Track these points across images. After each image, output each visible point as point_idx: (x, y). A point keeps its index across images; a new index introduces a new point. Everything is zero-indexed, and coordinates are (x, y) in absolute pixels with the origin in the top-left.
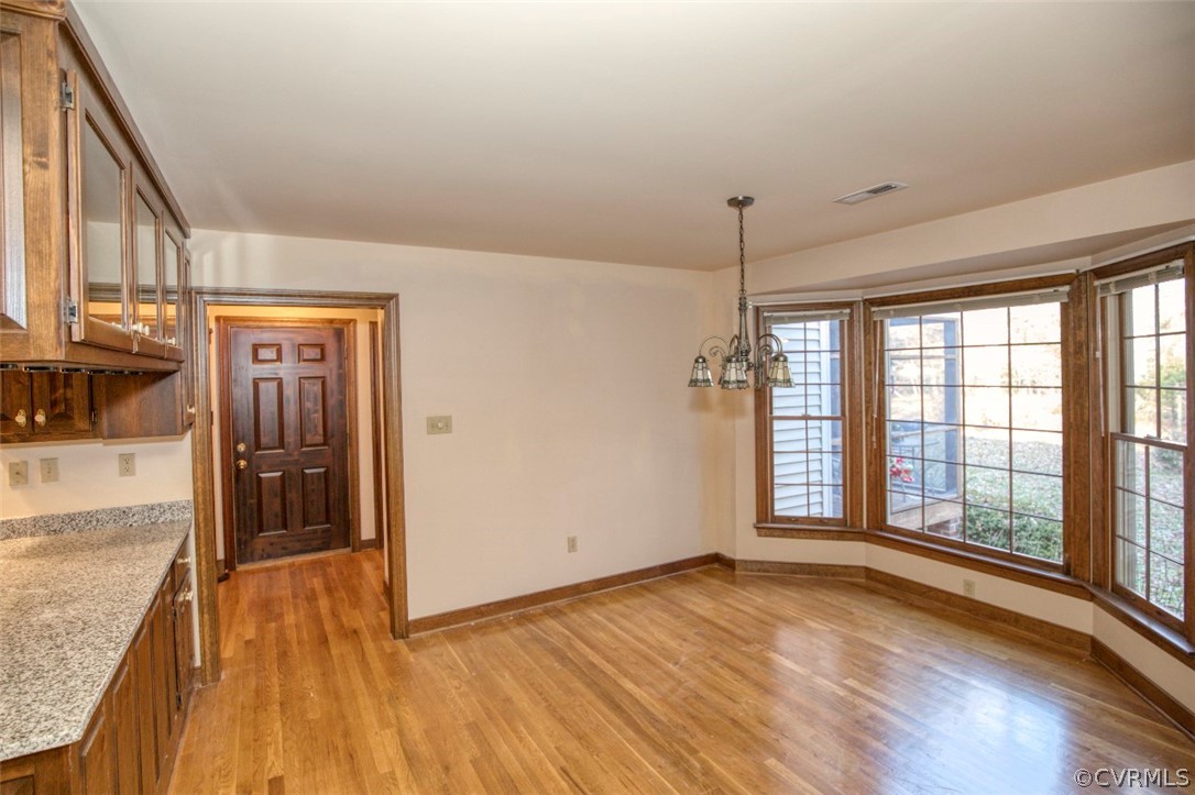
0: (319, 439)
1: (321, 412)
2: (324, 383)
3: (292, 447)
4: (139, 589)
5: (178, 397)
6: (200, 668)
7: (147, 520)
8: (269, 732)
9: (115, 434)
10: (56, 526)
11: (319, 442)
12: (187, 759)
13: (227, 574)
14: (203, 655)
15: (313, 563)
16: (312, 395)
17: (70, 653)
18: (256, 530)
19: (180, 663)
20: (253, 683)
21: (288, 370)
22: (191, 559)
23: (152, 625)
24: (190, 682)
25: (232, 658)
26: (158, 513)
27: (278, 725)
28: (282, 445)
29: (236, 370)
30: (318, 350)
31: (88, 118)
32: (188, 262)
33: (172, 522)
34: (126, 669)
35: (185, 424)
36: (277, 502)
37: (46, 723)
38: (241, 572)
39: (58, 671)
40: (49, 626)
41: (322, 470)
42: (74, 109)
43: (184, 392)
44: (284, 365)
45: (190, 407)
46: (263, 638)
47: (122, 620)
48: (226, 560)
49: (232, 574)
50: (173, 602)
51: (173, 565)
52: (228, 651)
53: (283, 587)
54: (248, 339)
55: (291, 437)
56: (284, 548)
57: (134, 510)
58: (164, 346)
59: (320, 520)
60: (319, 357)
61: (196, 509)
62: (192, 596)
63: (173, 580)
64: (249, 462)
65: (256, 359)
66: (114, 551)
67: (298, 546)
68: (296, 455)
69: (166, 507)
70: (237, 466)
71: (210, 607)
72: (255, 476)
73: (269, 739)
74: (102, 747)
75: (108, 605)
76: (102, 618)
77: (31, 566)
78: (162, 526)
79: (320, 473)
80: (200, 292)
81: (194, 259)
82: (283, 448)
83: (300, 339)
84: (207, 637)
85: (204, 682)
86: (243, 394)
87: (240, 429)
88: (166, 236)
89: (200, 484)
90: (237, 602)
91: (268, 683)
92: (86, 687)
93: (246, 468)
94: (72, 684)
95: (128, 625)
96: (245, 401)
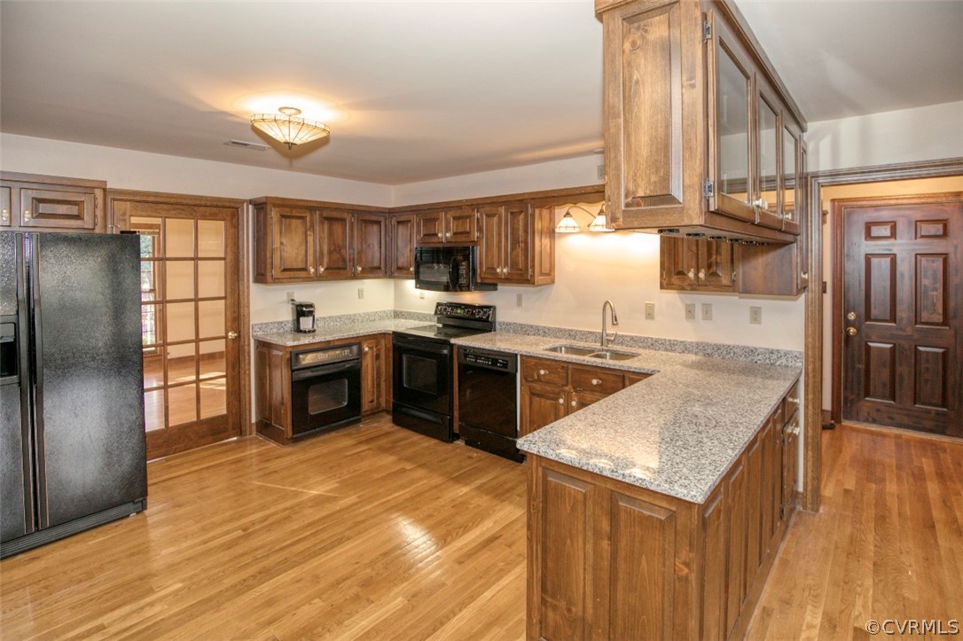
0: (939, 318)
1: (941, 290)
2: (945, 261)
3: (904, 322)
4: (755, 411)
5: (794, 264)
6: (802, 494)
7: (767, 361)
8: (859, 582)
9: (747, 291)
10: (709, 351)
11: (936, 321)
12: (784, 562)
13: (832, 424)
14: (805, 484)
15: (923, 443)
16: (930, 273)
17: (705, 440)
18: (862, 393)
19: (785, 482)
20: (848, 530)
21: (904, 247)
22: (800, 401)
23: (763, 442)
24: (793, 501)
25: (830, 498)
26: (775, 357)
27: (869, 582)
28: (893, 318)
29: (848, 247)
30: (940, 227)
31: (722, 43)
32: (805, 151)
33: (786, 366)
34: (741, 468)
35: (799, 287)
36: (886, 373)
37: (684, 481)
38: (845, 427)
39: (696, 449)
40: (696, 416)
41: (940, 350)
42: (712, 38)
43: (799, 260)
44: (899, 241)
45: (804, 273)
46: (862, 494)
47: (741, 429)
48: (832, 413)
49: (837, 426)
50: (783, 431)
51: (784, 400)
52: (828, 490)
53: (887, 454)
54: (861, 218)
55: (904, 312)
56: (892, 419)
57: (759, 351)
58: (782, 220)
59: (935, 401)
60: (941, 232)
61: (807, 360)
62: (799, 431)
63: (783, 414)
64: (859, 330)
65: (868, 236)
66: (742, 378)
67: (906, 420)
68: (909, 331)
69: (782, 354)
70: (848, 332)
71: (814, 447)
72: (864, 344)
73: (858, 589)
74: (719, 517)
75: (733, 415)
76: (728, 422)
77: (693, 373)
78: (779, 368)
79: (937, 353)
80: (816, 176)
81: (810, 148)
82: (895, 322)
83: (918, 215)
84: (809, 471)
85: (805, 507)
86: (855, 269)
87: (851, 299)
88: (785, 130)
89: (810, 340)
90: (840, 452)
91: (864, 538)
92: (710, 468)
93: (855, 336)
94: (703, 461)
95: (744, 435)
96: (856, 274)
